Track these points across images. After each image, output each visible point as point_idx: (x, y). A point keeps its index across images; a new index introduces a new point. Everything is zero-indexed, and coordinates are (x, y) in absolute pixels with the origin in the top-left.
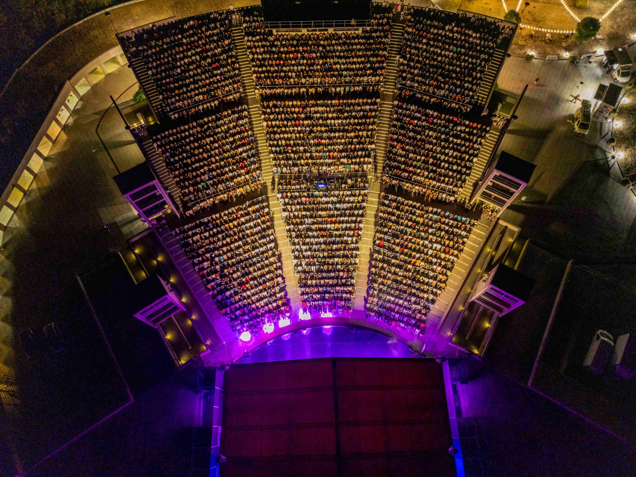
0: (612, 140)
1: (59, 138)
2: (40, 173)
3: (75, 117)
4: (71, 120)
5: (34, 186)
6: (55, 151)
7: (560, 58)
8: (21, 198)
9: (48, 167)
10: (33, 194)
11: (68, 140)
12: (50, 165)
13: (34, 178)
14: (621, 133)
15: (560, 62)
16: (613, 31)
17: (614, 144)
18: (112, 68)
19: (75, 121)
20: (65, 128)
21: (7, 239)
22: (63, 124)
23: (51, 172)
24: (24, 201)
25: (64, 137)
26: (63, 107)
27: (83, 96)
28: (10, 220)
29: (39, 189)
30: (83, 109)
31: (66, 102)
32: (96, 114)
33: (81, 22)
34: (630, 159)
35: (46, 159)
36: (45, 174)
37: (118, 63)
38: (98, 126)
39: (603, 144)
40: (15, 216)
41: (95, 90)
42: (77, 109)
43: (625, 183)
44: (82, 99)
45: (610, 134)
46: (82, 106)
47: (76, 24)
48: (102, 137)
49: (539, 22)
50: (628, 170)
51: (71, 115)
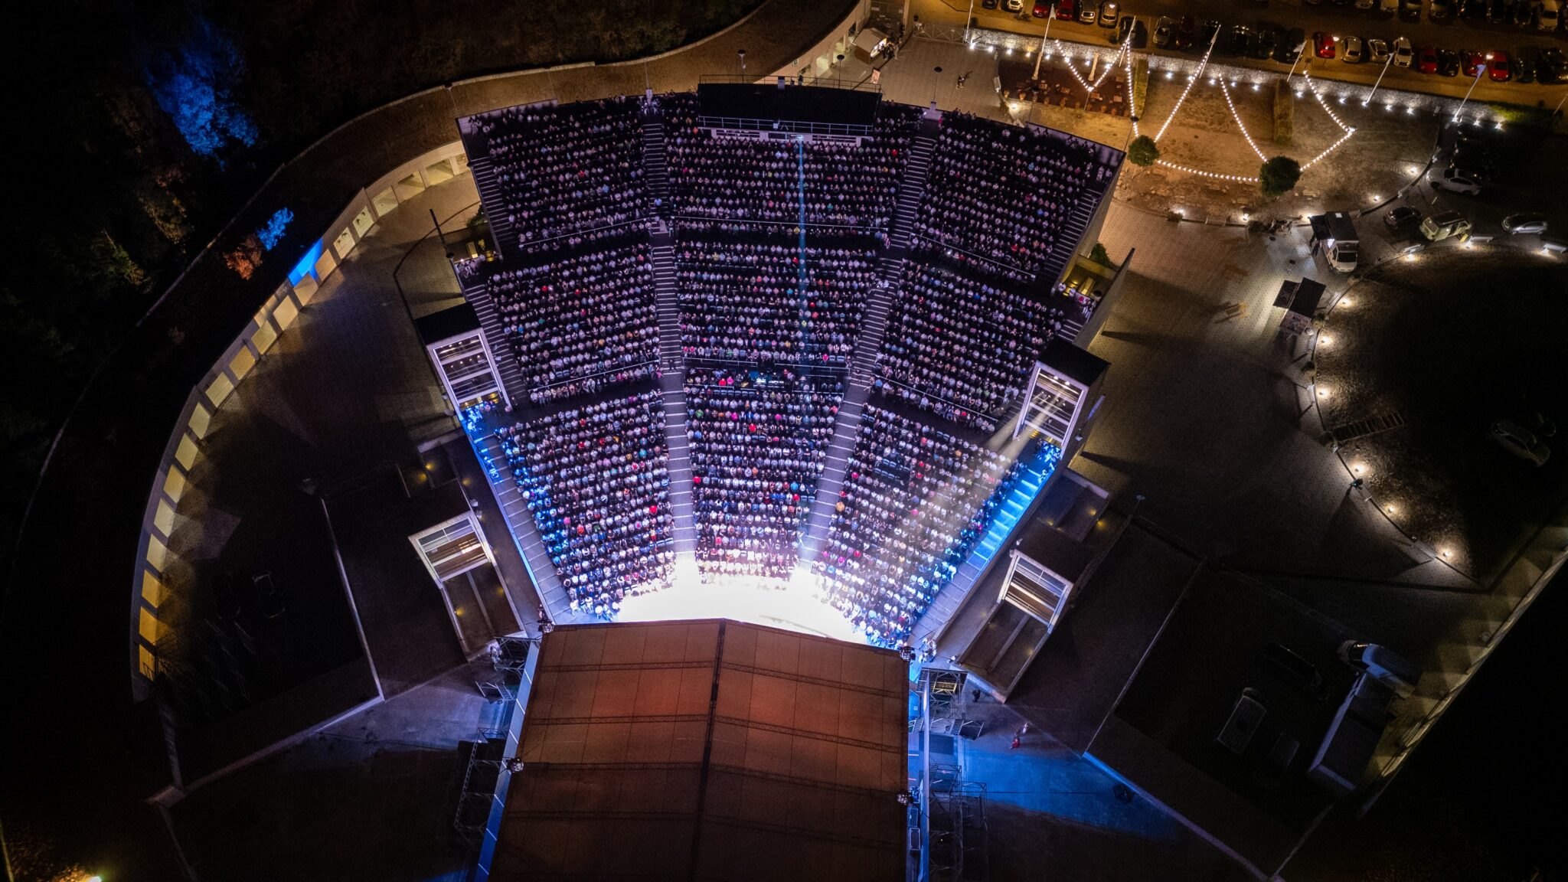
0: (1310, 366)
1: (331, 279)
2: (289, 330)
3: (364, 249)
4: (356, 254)
5: (276, 350)
6: (321, 299)
7: (1231, 223)
8: (250, 367)
9: (304, 323)
10: (271, 362)
11: (344, 284)
12: (308, 319)
13: (278, 338)
14: (1329, 355)
15: (1231, 229)
16: (1338, 186)
17: (1313, 373)
18: (438, 178)
19: (361, 255)
20: (344, 264)
21: (215, 429)
22: (342, 257)
23: (307, 331)
24: (255, 372)
25: (340, 278)
26: (347, 230)
27: (383, 217)
28: (225, 401)
29: (283, 355)
30: (378, 237)
31: (354, 222)
32: (400, 247)
33: (401, 101)
34: (1339, 400)
35: (302, 310)
36: (298, 332)
37: (451, 171)
38: (398, 267)
39: (1293, 372)
40: (235, 395)
41: (404, 210)
42: (370, 237)
43: (1325, 440)
44: (379, 221)
45: (1309, 356)
46: (378, 233)
47: (391, 104)
48: (402, 285)
49: (1202, 161)
50: (1335, 419)
51: (356, 245)
